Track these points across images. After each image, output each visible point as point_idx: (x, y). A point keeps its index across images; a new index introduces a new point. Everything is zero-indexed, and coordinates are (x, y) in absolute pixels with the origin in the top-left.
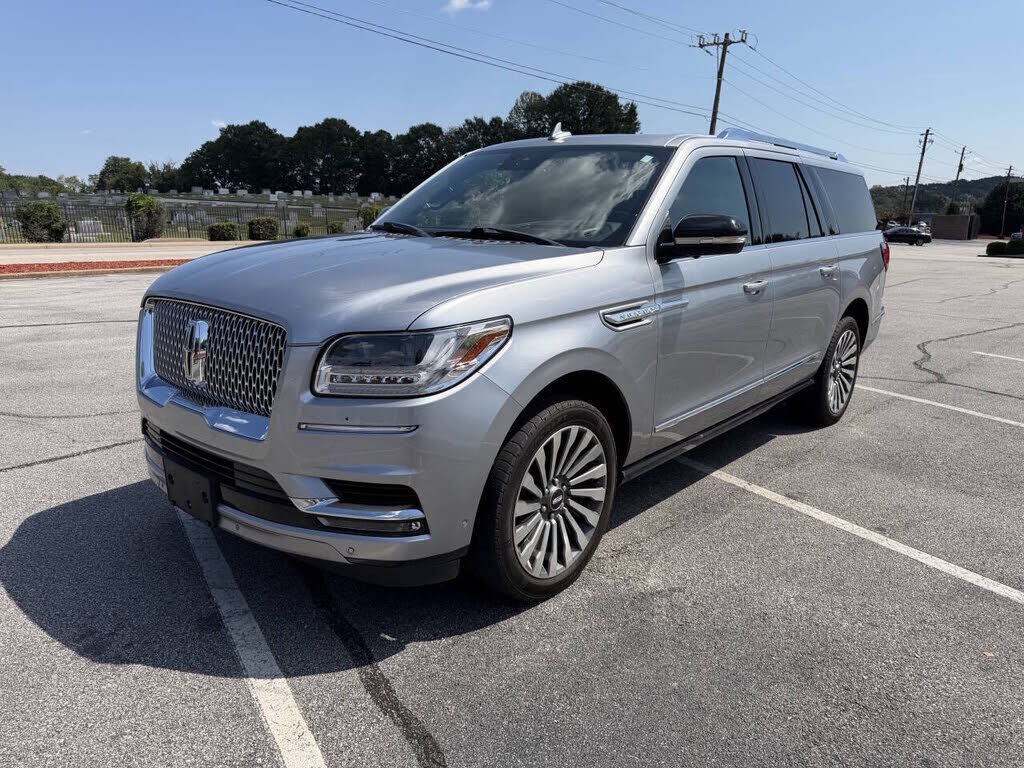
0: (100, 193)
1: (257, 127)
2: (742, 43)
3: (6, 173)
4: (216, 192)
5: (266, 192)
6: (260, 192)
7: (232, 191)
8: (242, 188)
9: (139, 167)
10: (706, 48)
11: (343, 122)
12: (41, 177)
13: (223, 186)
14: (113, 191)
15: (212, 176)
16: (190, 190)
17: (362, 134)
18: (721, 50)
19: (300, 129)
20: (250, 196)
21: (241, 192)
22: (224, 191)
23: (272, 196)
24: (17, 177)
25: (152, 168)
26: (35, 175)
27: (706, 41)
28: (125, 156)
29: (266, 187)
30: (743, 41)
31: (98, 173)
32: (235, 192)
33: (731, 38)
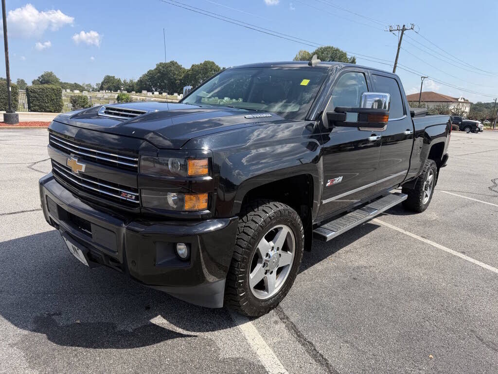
0: (101, 92)
1: (173, 63)
2: (411, 30)
3: (60, 81)
4: (153, 93)
5: (176, 94)
6: (173, 94)
7: (160, 93)
8: (165, 92)
9: (119, 81)
10: (393, 32)
11: (213, 63)
12: (75, 83)
13: (156, 91)
14: (107, 91)
15: (151, 86)
16: (141, 92)
17: (222, 69)
18: (400, 33)
19: (193, 66)
20: (168, 96)
21: (164, 94)
22: (156, 93)
23: (178, 96)
24: (65, 83)
25: (125, 81)
26: (73, 83)
27: (393, 29)
28: (113, 75)
29: (176, 92)
30: (412, 29)
31: (100, 83)
32: (162, 94)
33: (406, 27)
